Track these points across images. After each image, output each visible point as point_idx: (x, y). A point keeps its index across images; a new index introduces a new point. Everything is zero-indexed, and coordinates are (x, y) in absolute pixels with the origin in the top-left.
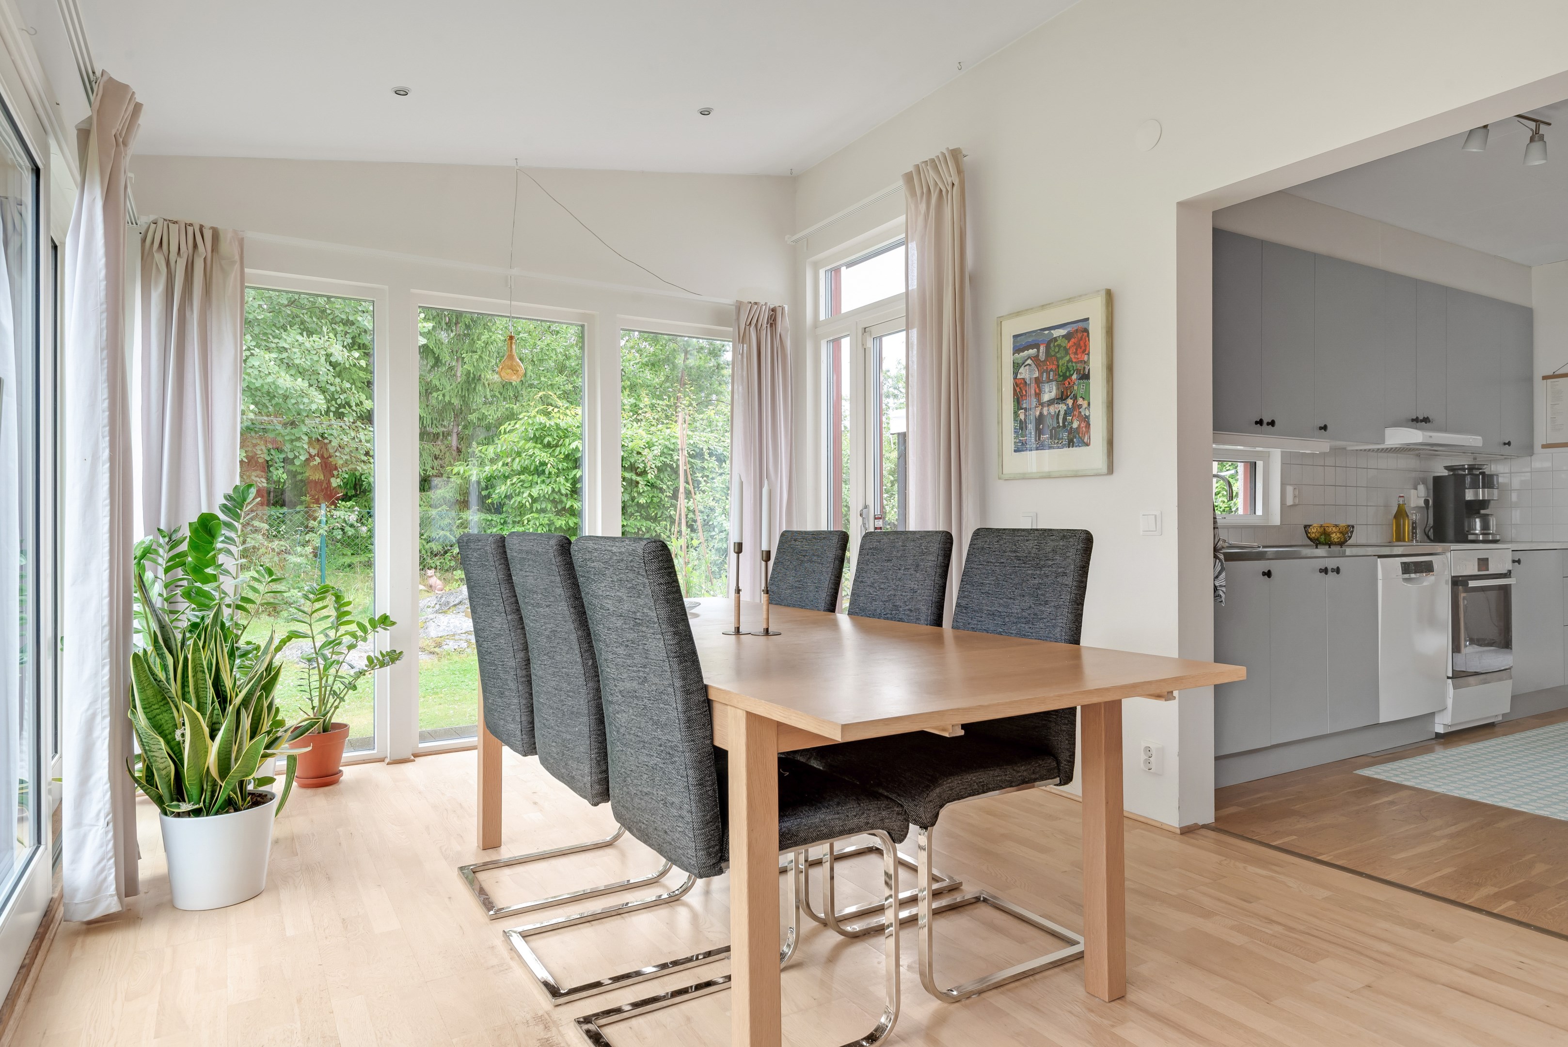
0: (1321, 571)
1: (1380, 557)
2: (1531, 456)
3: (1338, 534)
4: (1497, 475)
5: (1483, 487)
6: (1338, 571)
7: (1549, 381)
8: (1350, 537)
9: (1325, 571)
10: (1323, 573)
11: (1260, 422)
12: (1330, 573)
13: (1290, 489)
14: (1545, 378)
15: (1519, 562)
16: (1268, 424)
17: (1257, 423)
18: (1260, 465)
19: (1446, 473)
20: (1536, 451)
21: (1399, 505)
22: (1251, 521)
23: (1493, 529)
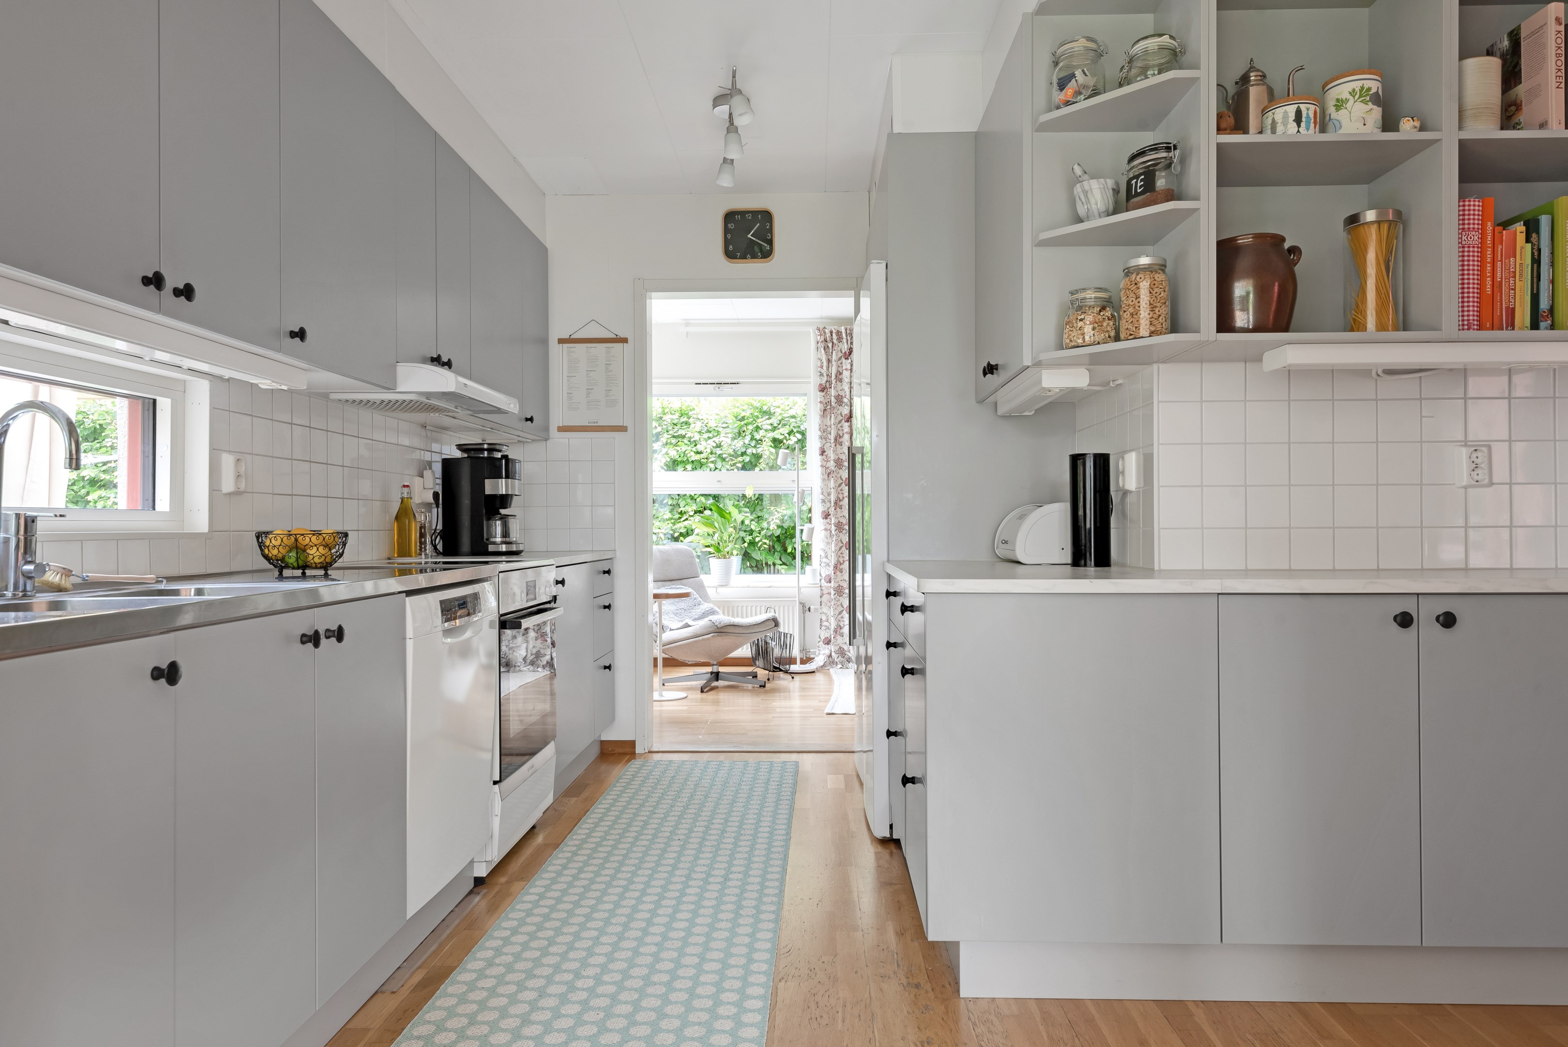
0: (305, 639)
1: (410, 593)
2: (546, 440)
3: (321, 549)
4: (520, 462)
5: (507, 477)
6: (339, 634)
7: (566, 345)
8: (341, 555)
9: (313, 639)
10: (310, 645)
11: (155, 281)
12: (323, 641)
13: (228, 461)
14: (561, 341)
15: (562, 582)
16: (177, 292)
17: (146, 281)
18: (164, 406)
19: (458, 454)
20: (551, 435)
21: (402, 499)
22: (144, 522)
23: (514, 536)
